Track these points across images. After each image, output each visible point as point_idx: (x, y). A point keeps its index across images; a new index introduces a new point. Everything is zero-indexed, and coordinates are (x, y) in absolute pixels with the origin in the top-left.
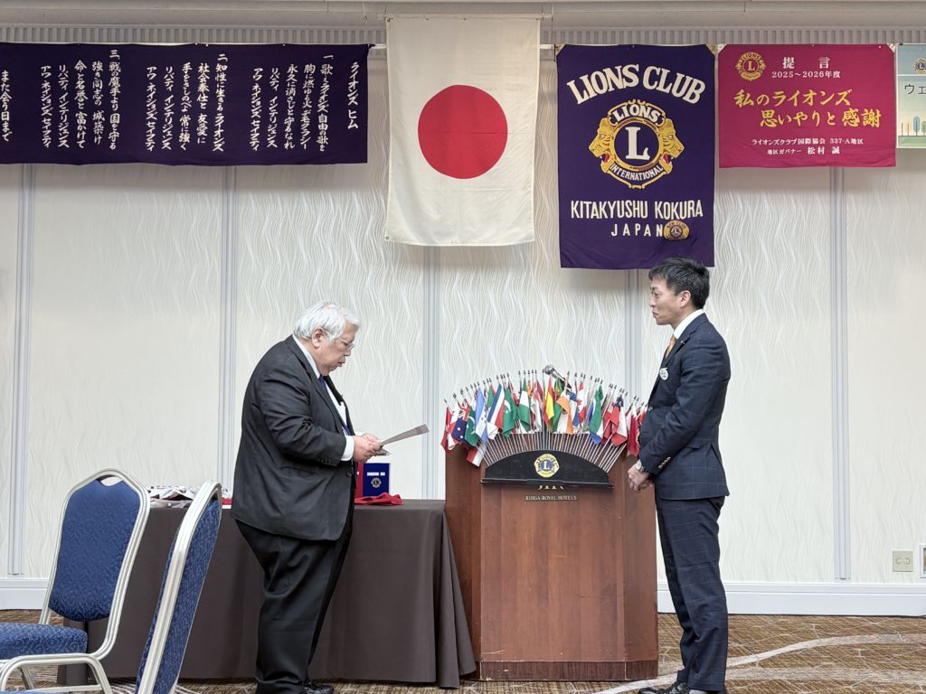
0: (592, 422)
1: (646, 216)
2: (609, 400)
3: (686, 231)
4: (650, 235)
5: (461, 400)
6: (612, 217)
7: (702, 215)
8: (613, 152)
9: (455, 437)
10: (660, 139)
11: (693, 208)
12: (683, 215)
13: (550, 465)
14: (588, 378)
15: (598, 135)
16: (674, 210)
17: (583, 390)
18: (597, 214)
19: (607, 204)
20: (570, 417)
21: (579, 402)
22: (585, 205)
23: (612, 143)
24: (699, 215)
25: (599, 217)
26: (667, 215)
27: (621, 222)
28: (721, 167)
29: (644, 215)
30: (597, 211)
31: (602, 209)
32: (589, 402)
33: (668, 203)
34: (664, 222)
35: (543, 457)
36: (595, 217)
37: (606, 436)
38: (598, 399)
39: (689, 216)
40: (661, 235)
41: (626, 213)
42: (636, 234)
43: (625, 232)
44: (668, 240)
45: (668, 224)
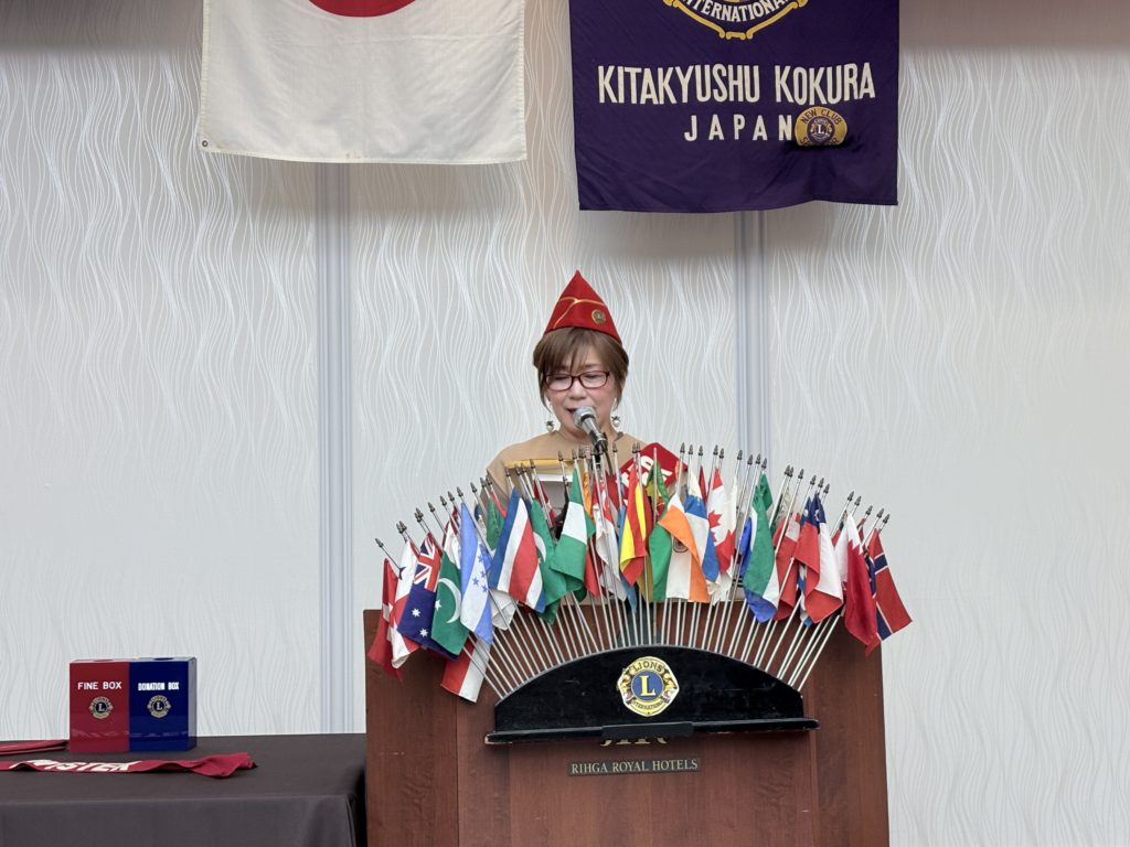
0: (750, 567)
1: (756, 99)
2: (786, 510)
3: (841, 129)
4: (765, 138)
5: (419, 538)
6: (685, 100)
7: (872, 95)
9: (410, 636)
11: (853, 81)
12: (834, 96)
13: (656, 683)
14: (731, 455)
16: (815, 85)
17: (721, 489)
18: (653, 95)
19: (674, 73)
20: (694, 559)
21: (714, 520)
22: (627, 76)
24: (866, 95)
25: (658, 101)
26: (800, 96)
27: (706, 111)
29: (752, 95)
30: (654, 87)
31: (664, 84)
32: (740, 517)
33: (803, 71)
34: (794, 110)
35: (638, 665)
36: (649, 101)
37: (786, 600)
38: (762, 507)
39: (847, 98)
40: (789, 137)
41: (716, 91)
42: (737, 137)
43: (712, 134)
44: (805, 148)
45: (803, 115)
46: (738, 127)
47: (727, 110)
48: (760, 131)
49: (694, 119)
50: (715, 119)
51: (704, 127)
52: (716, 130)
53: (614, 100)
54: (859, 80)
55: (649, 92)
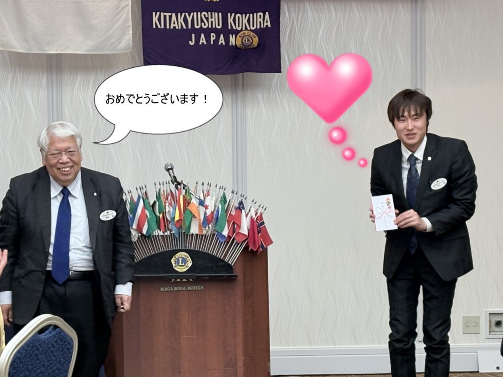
1: (220, 27)
2: (231, 205)
3: (256, 40)
4: (224, 44)
6: (189, 27)
7: (269, 26)
11: (261, 20)
12: (253, 26)
13: (185, 261)
16: (245, 21)
17: (209, 197)
18: (176, 25)
19: (185, 15)
22: (165, 16)
25: (178, 27)
26: (239, 27)
27: (198, 32)
30: (176, 21)
31: (181, 20)
33: (240, 15)
34: (236, 32)
35: (178, 255)
36: (174, 27)
38: (223, 203)
39: (258, 27)
40: (234, 44)
41: (203, 24)
42: (212, 43)
43: (201, 42)
44: (240, 48)
45: (239, 34)
46: (212, 39)
47: (207, 32)
48: (222, 40)
49: (193, 35)
50: (203, 36)
51: (198, 39)
52: (203, 40)
53: (159, 27)
54: (264, 19)
55: (174, 23)
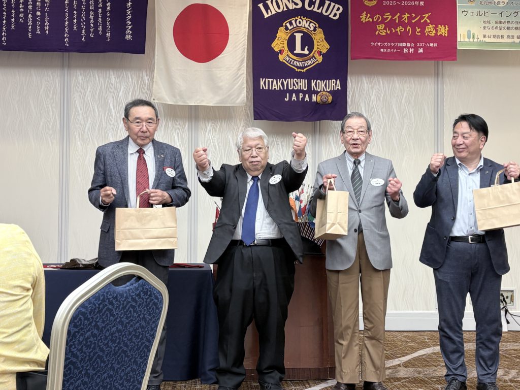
1: (306, 89)
3: (330, 98)
4: (308, 100)
6: (285, 89)
7: (340, 89)
8: (286, 48)
10: (315, 42)
11: (334, 84)
12: (329, 89)
15: (277, 38)
16: (323, 85)
19: (282, 81)
22: (269, 81)
23: (286, 42)
24: (338, 89)
25: (278, 89)
26: (319, 89)
27: (291, 92)
28: (351, 59)
31: (279, 84)
33: (320, 81)
34: (317, 93)
36: (275, 89)
39: (332, 89)
40: (315, 101)
41: (294, 87)
42: (300, 100)
43: (293, 99)
44: (319, 104)
45: (319, 94)
46: (301, 97)
47: (297, 92)
48: (307, 98)
49: (288, 94)
50: (294, 94)
51: (291, 97)
52: (294, 98)
53: (265, 88)
54: (336, 84)
55: (275, 86)
